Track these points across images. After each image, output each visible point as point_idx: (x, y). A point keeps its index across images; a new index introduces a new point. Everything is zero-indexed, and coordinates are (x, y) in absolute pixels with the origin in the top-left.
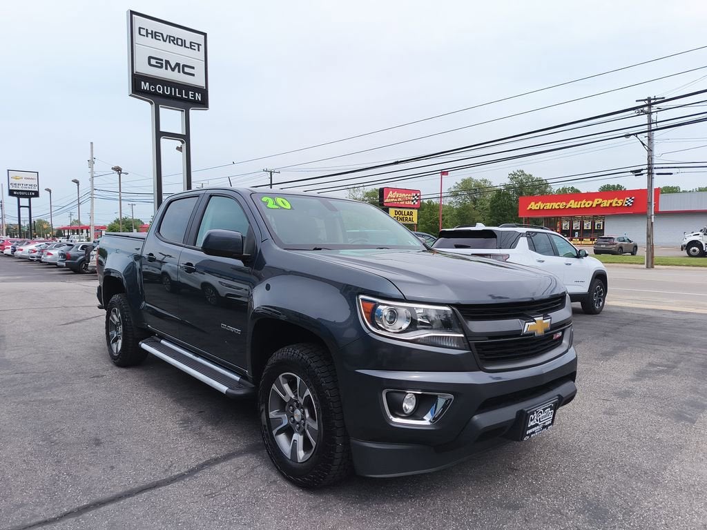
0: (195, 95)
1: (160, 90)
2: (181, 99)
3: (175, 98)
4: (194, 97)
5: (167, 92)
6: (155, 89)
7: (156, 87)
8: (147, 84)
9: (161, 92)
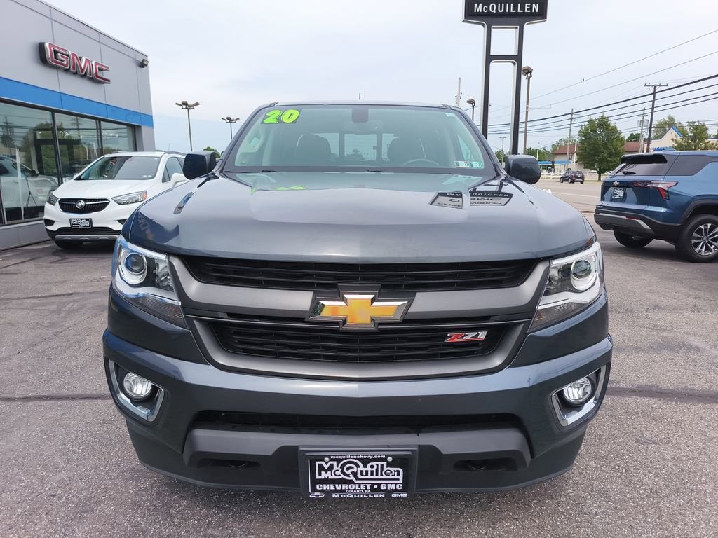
0: (531, 6)
1: (493, 9)
2: (516, 15)
3: (510, 15)
4: (531, 9)
5: (501, 9)
6: (489, 9)
7: (489, 7)
8: (481, 5)
9: (494, 11)
